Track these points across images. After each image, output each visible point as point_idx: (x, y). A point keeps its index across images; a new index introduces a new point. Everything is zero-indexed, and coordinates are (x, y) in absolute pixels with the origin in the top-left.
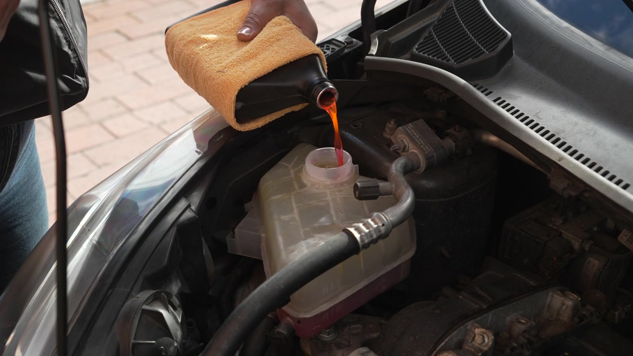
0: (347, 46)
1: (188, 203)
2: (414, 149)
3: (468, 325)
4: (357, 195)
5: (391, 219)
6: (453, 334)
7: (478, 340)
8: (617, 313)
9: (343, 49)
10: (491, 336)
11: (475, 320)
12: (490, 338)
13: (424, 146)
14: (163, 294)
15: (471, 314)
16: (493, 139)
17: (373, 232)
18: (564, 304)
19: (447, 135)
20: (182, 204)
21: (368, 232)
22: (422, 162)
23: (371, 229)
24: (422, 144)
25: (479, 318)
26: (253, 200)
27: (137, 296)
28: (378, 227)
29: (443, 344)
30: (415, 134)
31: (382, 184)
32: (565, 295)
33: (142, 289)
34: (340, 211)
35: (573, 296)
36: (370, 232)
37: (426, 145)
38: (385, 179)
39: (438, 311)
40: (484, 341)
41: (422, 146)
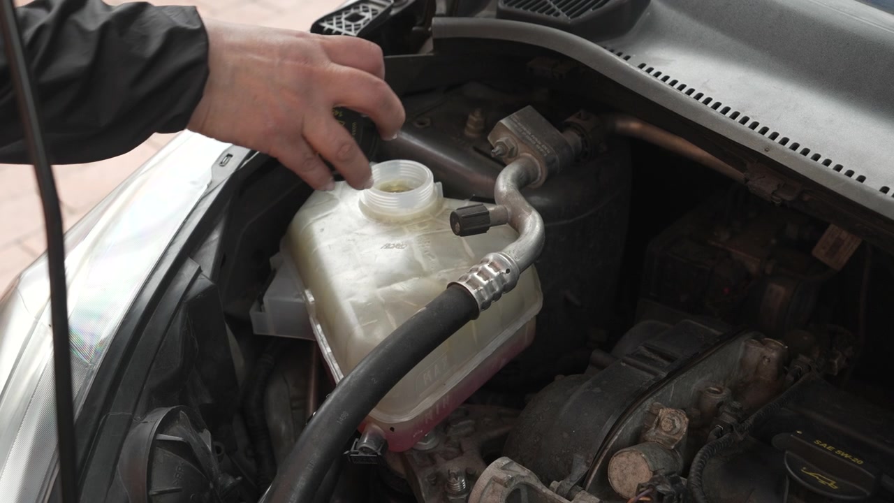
0: (396, 4)
1: (198, 267)
2: (527, 152)
3: (645, 407)
4: (458, 229)
5: (518, 260)
6: (629, 421)
7: (666, 426)
8: (836, 362)
9: (389, 9)
10: (684, 419)
11: (655, 397)
12: (683, 421)
13: (540, 146)
14: (181, 411)
15: (647, 388)
16: (635, 126)
17: (494, 284)
18: (764, 357)
19: (568, 125)
20: (189, 270)
21: (488, 284)
22: (539, 169)
23: (492, 279)
24: (537, 143)
25: (659, 394)
26: (281, 249)
27: (145, 420)
28: (501, 274)
29: (616, 437)
30: (525, 129)
31: (491, 208)
32: (764, 344)
33: (149, 409)
34: (429, 255)
35: (775, 344)
36: (490, 283)
37: (543, 143)
38: (492, 201)
39: (597, 390)
40: (675, 427)
41: (537, 146)
